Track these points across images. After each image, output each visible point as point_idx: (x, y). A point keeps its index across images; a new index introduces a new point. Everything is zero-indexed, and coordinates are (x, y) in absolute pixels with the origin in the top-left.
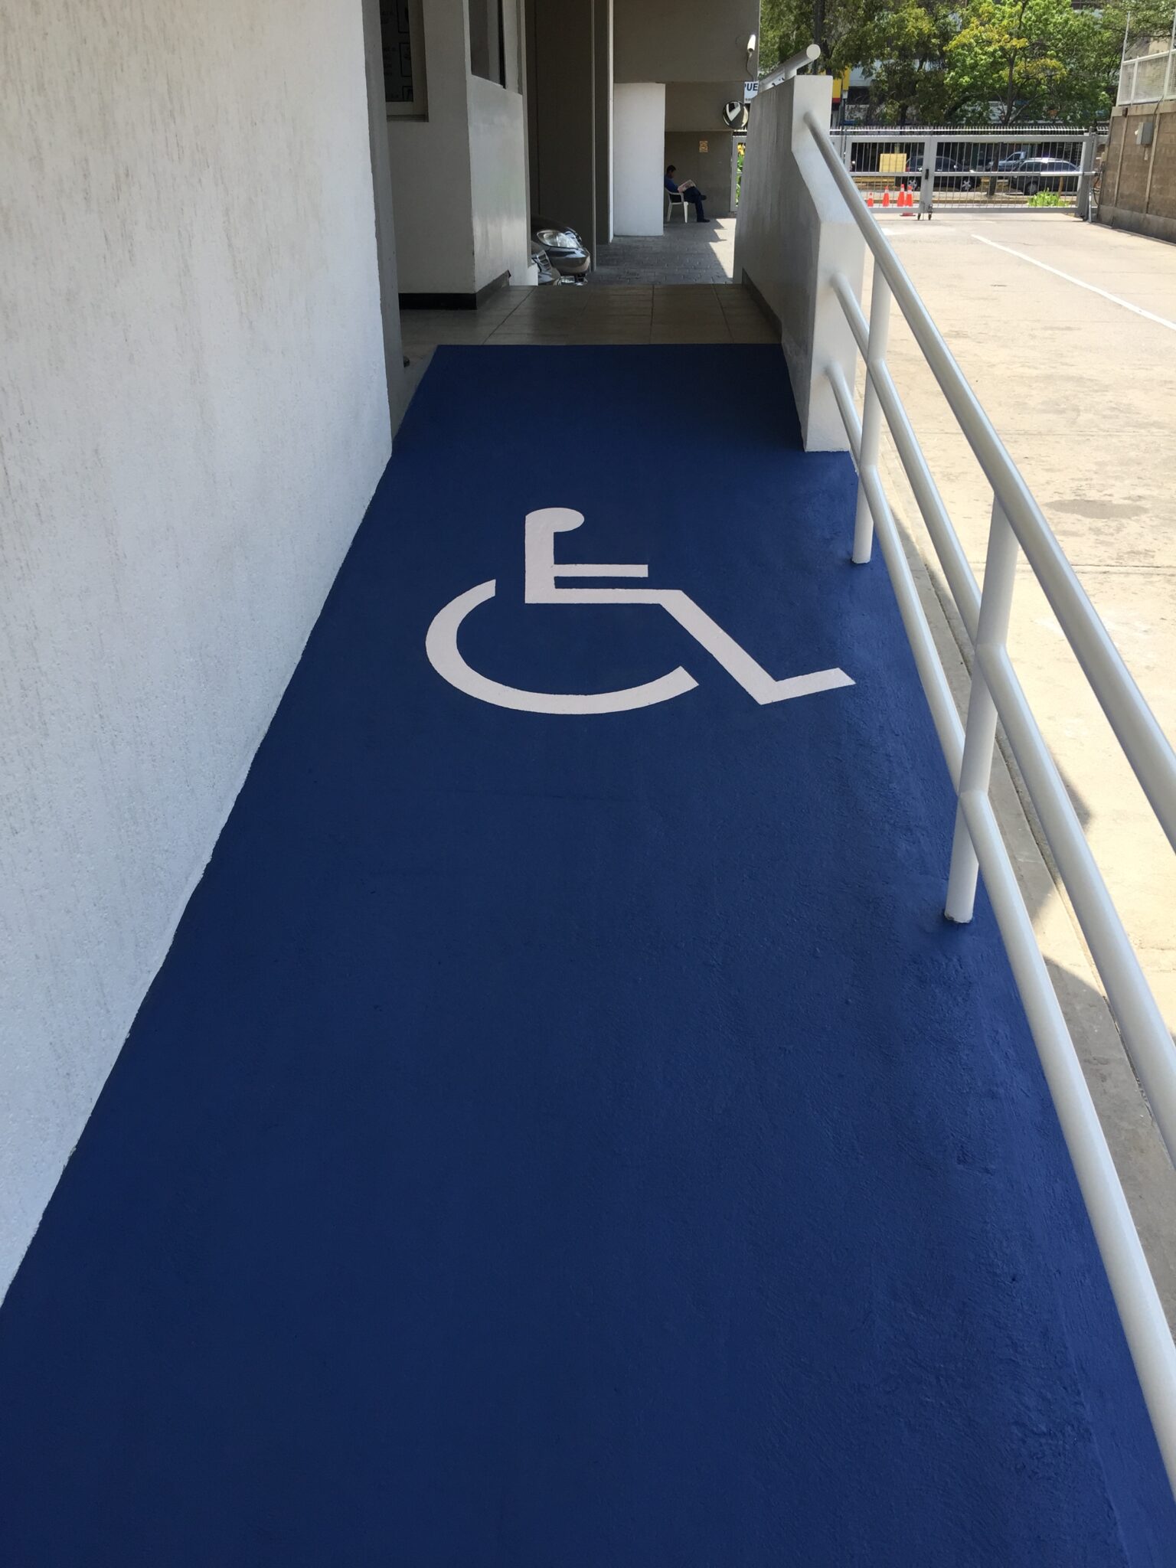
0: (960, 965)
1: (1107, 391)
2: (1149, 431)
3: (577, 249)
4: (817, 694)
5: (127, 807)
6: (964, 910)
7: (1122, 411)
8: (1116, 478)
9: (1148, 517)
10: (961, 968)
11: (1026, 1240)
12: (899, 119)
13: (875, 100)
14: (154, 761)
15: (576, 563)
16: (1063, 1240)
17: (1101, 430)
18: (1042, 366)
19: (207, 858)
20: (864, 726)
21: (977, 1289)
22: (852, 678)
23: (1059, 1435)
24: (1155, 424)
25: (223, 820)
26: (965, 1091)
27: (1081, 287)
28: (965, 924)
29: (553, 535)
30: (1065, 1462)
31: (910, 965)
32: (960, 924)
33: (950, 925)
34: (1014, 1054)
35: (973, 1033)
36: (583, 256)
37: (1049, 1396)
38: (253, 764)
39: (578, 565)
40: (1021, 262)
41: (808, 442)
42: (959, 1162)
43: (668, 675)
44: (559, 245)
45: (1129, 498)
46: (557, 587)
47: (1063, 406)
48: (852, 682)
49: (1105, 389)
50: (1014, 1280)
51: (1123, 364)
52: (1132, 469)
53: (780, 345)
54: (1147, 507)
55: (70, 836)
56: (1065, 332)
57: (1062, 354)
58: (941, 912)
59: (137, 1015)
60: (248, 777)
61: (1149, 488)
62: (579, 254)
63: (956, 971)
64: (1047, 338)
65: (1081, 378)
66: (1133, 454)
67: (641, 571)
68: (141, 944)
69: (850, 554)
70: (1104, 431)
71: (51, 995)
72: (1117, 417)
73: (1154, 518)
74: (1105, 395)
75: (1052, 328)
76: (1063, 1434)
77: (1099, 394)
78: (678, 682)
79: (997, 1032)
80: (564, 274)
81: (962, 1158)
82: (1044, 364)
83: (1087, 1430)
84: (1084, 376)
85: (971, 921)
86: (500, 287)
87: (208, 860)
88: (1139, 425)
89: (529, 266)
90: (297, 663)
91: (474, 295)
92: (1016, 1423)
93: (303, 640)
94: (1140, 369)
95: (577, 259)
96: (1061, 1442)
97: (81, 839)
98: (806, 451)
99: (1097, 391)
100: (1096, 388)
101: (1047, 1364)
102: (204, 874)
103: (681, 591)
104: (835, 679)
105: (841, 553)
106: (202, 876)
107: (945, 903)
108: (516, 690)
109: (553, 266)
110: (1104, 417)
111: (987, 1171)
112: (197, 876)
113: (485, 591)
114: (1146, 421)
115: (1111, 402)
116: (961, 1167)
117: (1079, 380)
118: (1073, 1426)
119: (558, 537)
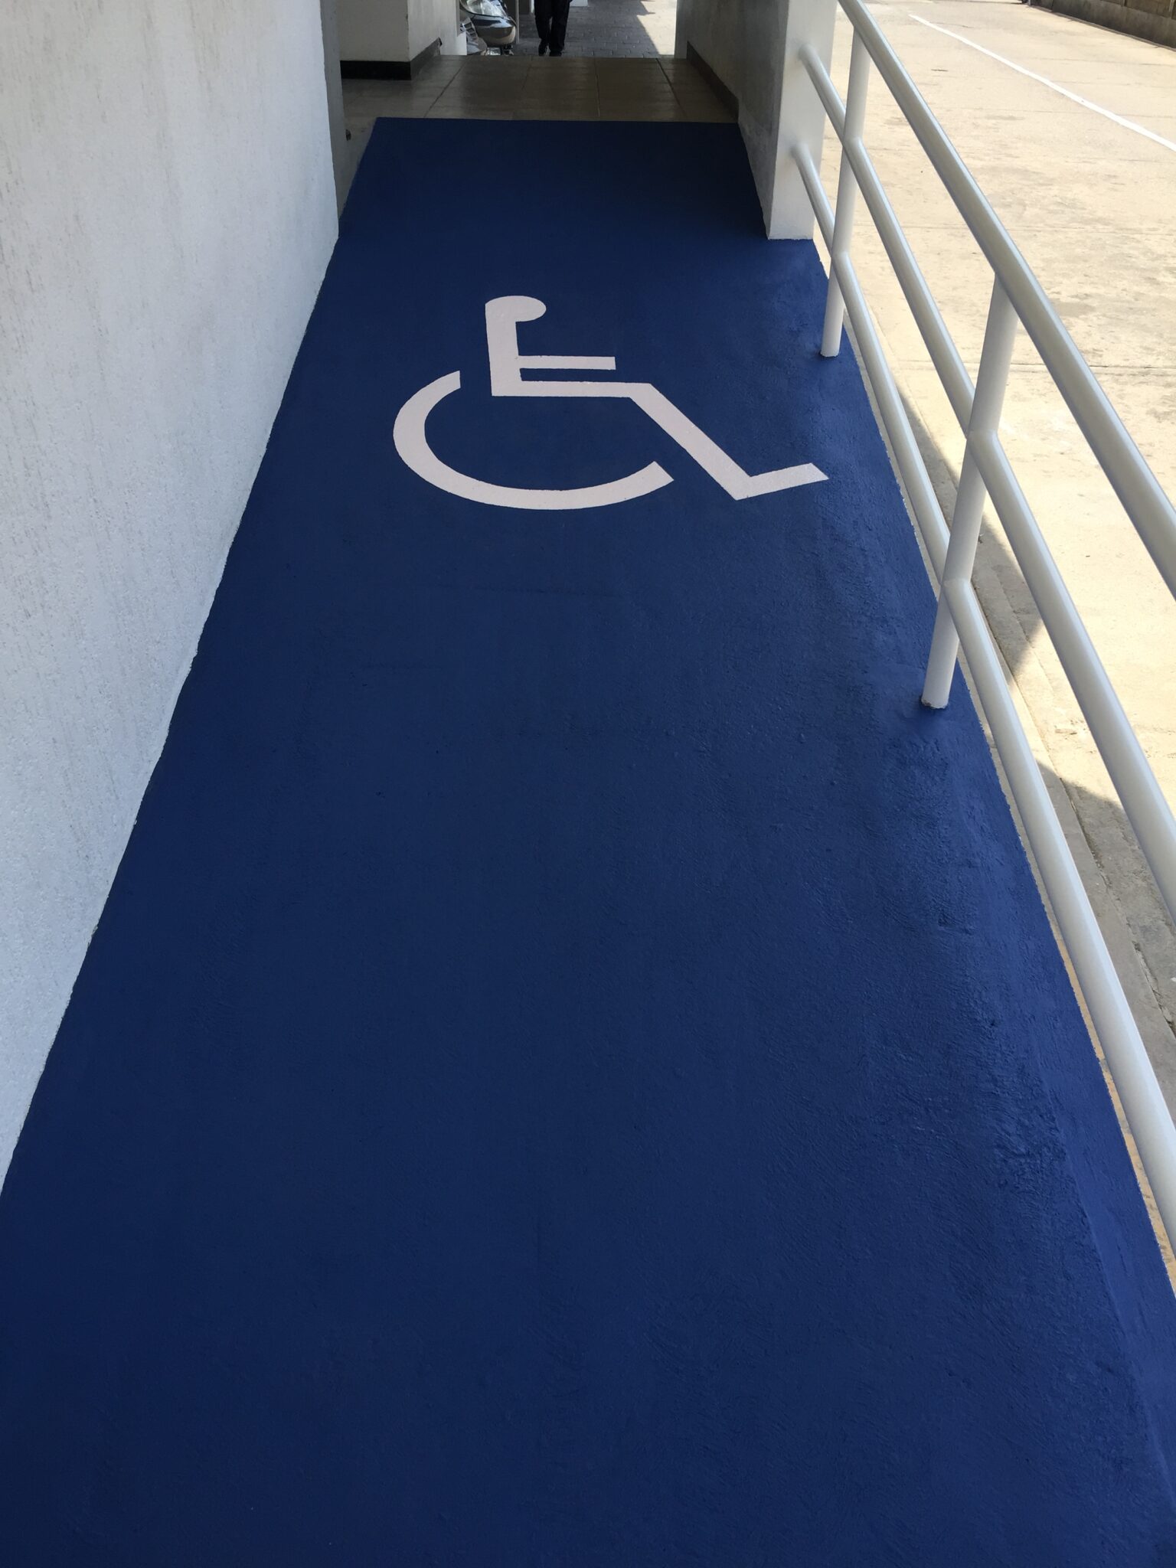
0: (937, 748)
1: (1051, 185)
2: (1094, 228)
3: (503, 18)
4: (791, 489)
5: (122, 596)
6: (940, 696)
7: (1068, 207)
8: (1064, 275)
9: (1095, 316)
10: (938, 750)
11: (1003, 990)
14: (143, 550)
15: (541, 354)
16: (1036, 989)
17: (1046, 225)
18: (987, 158)
19: (193, 652)
20: (839, 522)
21: (960, 1034)
22: (825, 474)
23: (1038, 1156)
24: (1099, 220)
25: (205, 615)
26: (944, 861)
27: (1023, 74)
28: (941, 709)
29: (515, 325)
30: (1042, 1178)
31: (890, 748)
32: (937, 709)
33: (926, 711)
34: (989, 828)
35: (951, 810)
36: (509, 25)
37: (1027, 1122)
38: (229, 558)
39: (543, 356)
40: (961, 46)
41: (771, 228)
42: (941, 924)
43: (643, 470)
44: (483, 13)
45: (1077, 296)
46: (523, 380)
47: (1009, 200)
48: (826, 478)
49: (1049, 182)
50: (992, 1025)
51: (1068, 157)
52: (1079, 266)
53: (737, 124)
54: (1095, 305)
55: (76, 621)
56: (1008, 121)
57: (1006, 145)
58: (918, 698)
59: (142, 802)
60: (224, 572)
61: (1096, 286)
62: (504, 23)
63: (934, 753)
64: (990, 128)
65: (1026, 171)
66: (1078, 251)
67: (608, 363)
68: (142, 733)
69: (819, 347)
70: (1051, 227)
71: (68, 779)
72: (1063, 212)
73: (1100, 317)
74: (1050, 189)
75: (994, 118)
76: (1041, 1155)
77: (1044, 187)
78: (652, 478)
79: (973, 808)
80: (490, 45)
81: (943, 921)
82: (988, 155)
83: (1062, 1151)
84: (1029, 168)
85: (947, 707)
86: (431, 56)
87: (195, 654)
88: (1087, 222)
89: (458, 34)
90: (263, 456)
91: (407, 64)
92: (998, 1146)
93: (266, 431)
94: (1084, 162)
95: (503, 29)
96: (1038, 1162)
97: (85, 625)
98: (769, 238)
99: (1042, 185)
100: (1041, 181)
101: (1025, 1096)
102: (192, 667)
103: (650, 385)
104: (807, 474)
105: (810, 347)
106: (190, 670)
107: (922, 691)
108: (490, 485)
109: (479, 36)
110: (1050, 212)
111: (967, 932)
112: (185, 670)
113: (450, 383)
114: (1091, 217)
115: (1056, 196)
116: (942, 928)
117: (1024, 173)
118: (1049, 1148)
119: (520, 326)
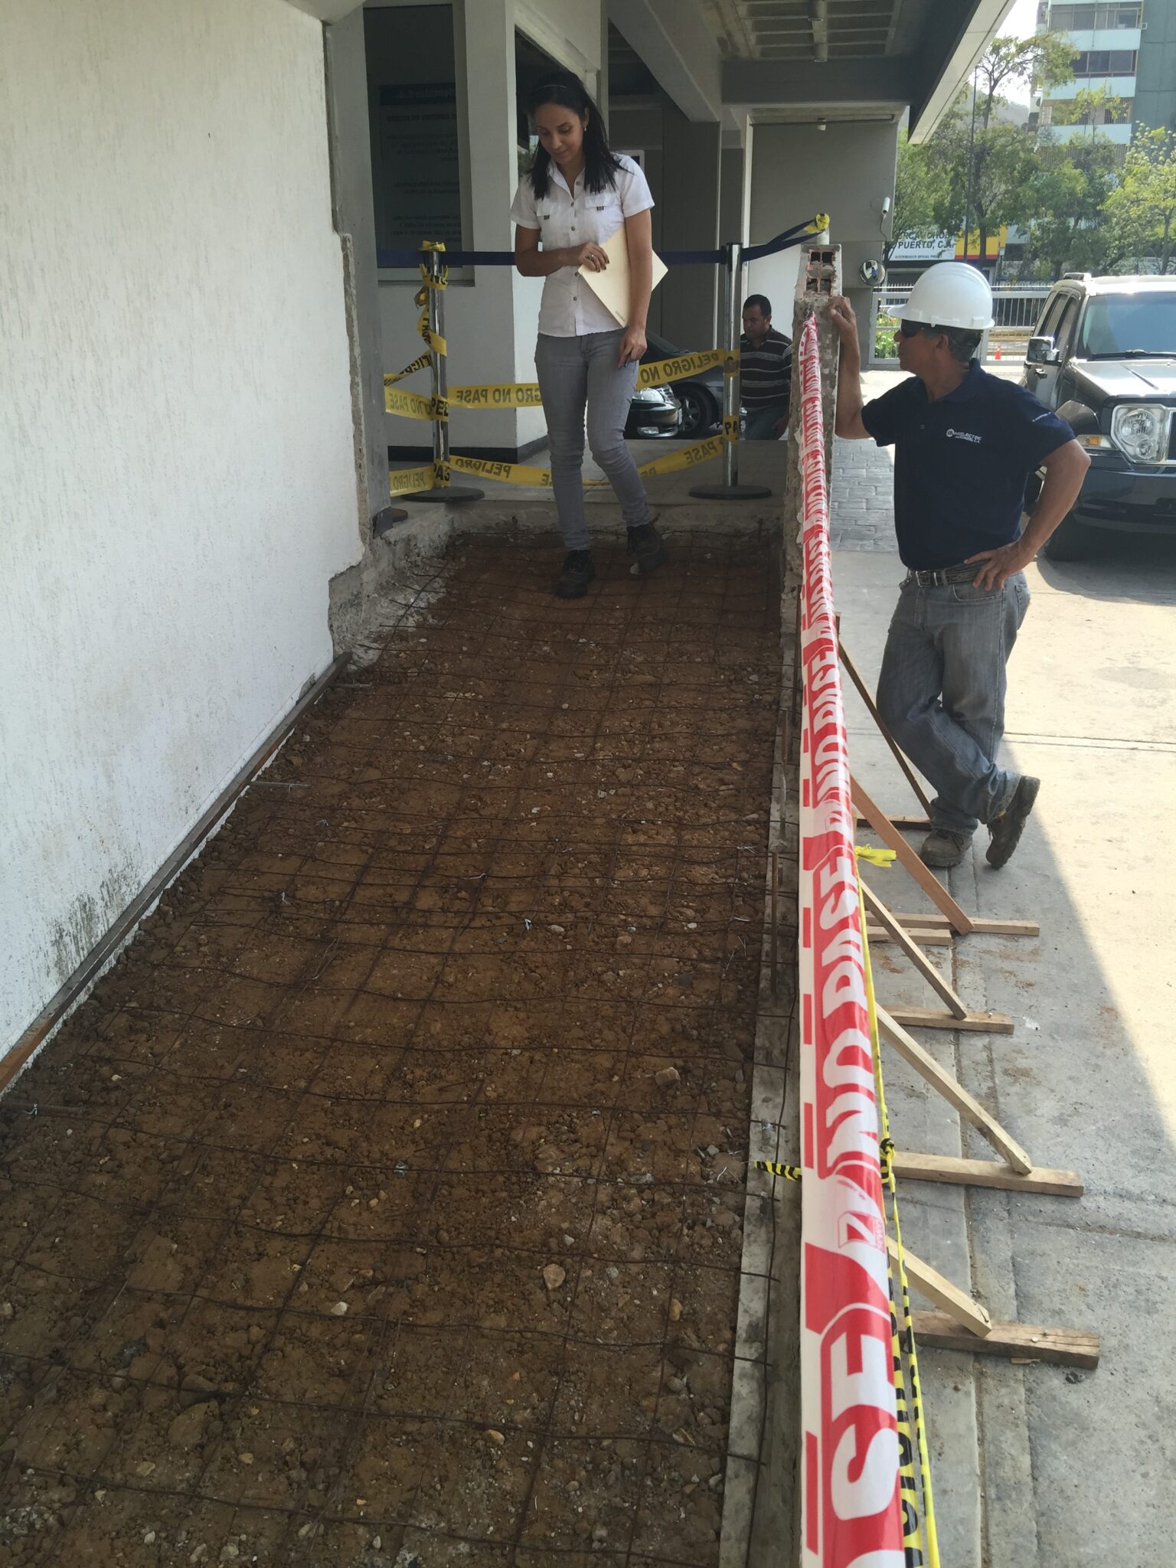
12: (1052, 274)
13: (1030, 256)
91: (515, 450)
